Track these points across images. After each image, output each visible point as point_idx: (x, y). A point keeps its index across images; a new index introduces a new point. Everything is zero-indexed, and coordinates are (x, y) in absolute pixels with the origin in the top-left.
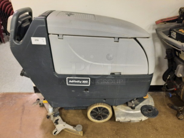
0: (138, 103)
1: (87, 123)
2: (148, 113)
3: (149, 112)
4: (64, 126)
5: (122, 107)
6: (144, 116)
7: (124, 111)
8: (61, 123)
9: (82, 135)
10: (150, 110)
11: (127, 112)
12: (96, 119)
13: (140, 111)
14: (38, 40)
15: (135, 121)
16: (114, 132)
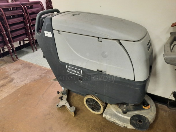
0: (132, 109)
1: (84, 109)
2: (136, 123)
3: (138, 122)
4: (65, 103)
5: (115, 107)
6: (130, 124)
8: (64, 101)
9: (74, 115)
10: (140, 121)
11: (116, 113)
12: (91, 109)
13: (129, 118)
14: (48, 34)
15: (119, 124)
16: (100, 126)
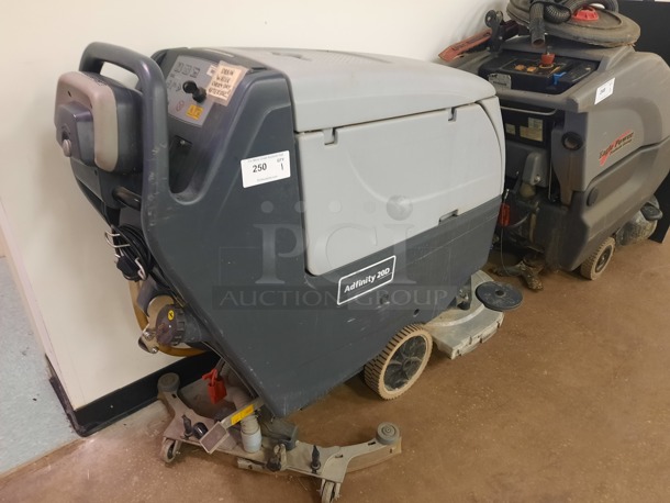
2: (502, 300)
4: (340, 457)
7: (452, 324)
8: (327, 457)
10: (499, 293)
13: (482, 307)
14: (263, 167)
